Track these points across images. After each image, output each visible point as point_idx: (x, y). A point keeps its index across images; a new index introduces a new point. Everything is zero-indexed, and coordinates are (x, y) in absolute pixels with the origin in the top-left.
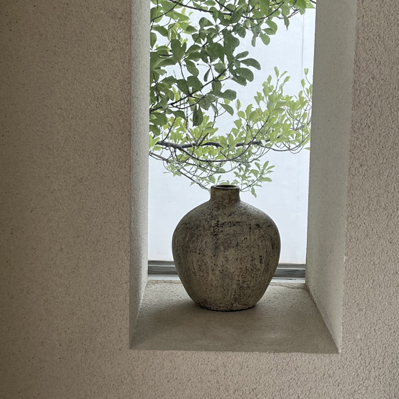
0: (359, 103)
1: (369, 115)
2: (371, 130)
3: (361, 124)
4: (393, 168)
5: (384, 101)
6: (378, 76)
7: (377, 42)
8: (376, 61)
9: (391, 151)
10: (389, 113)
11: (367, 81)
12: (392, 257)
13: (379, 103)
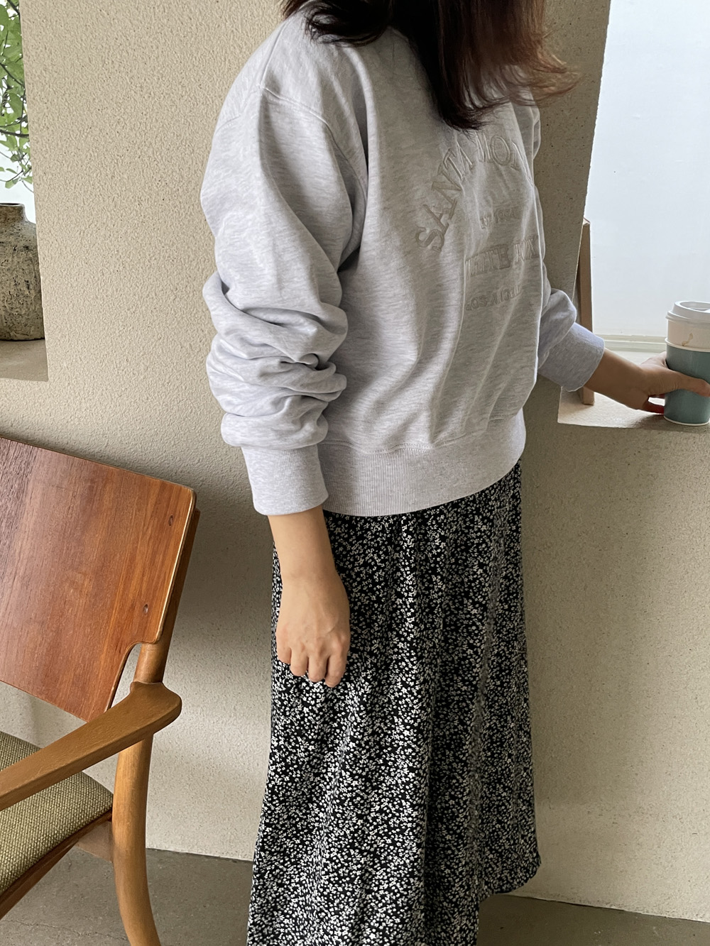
0: (34, 99)
1: (47, 114)
2: (51, 132)
3: (39, 125)
4: (80, 177)
5: (60, 98)
6: (50, 68)
7: (44, 26)
8: (46, 49)
9: (76, 158)
10: (67, 113)
11: (39, 73)
12: (90, 280)
13: (55, 101)
